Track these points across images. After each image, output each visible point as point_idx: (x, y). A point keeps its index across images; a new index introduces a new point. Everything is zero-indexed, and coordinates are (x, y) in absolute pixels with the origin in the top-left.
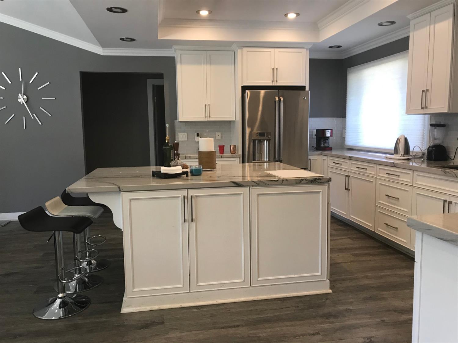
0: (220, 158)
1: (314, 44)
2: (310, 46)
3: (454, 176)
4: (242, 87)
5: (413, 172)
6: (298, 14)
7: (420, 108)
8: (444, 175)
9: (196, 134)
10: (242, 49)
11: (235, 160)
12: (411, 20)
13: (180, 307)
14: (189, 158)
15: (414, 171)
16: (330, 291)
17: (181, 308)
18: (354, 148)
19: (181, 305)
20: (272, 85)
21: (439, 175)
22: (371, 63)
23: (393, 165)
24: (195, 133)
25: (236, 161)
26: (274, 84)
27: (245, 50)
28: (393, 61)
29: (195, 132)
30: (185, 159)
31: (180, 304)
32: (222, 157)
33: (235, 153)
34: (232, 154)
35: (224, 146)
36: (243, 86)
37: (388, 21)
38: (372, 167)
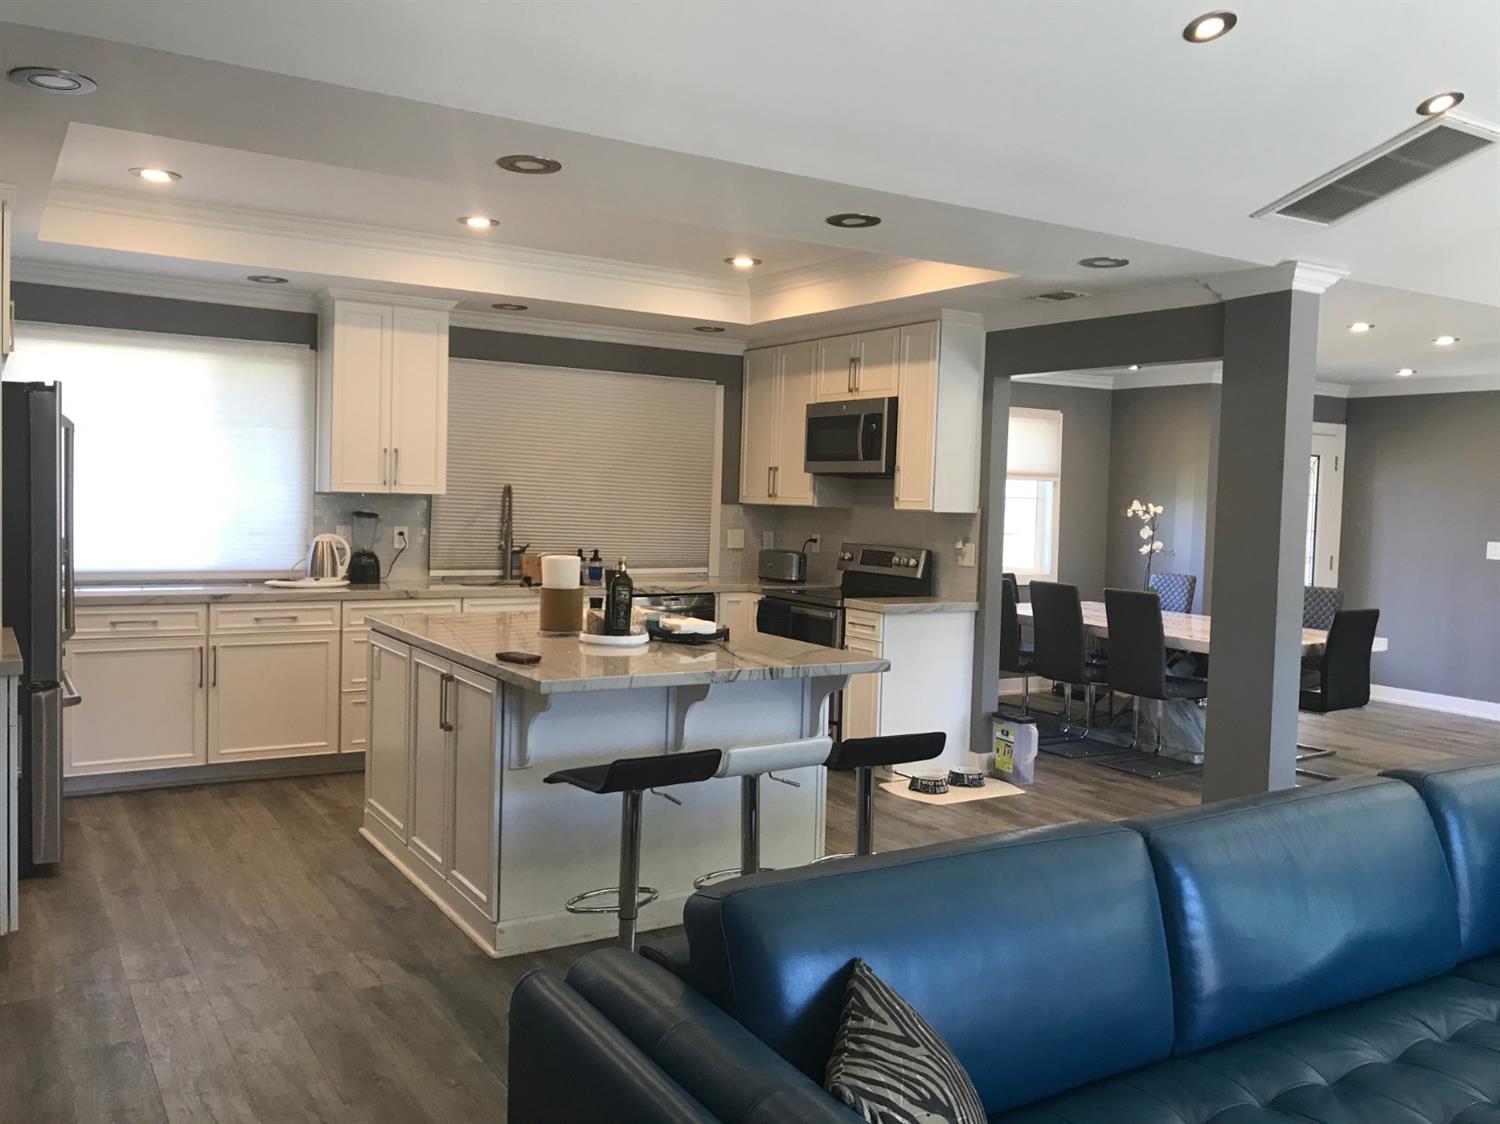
7: (380, 482)
23: (405, 596)
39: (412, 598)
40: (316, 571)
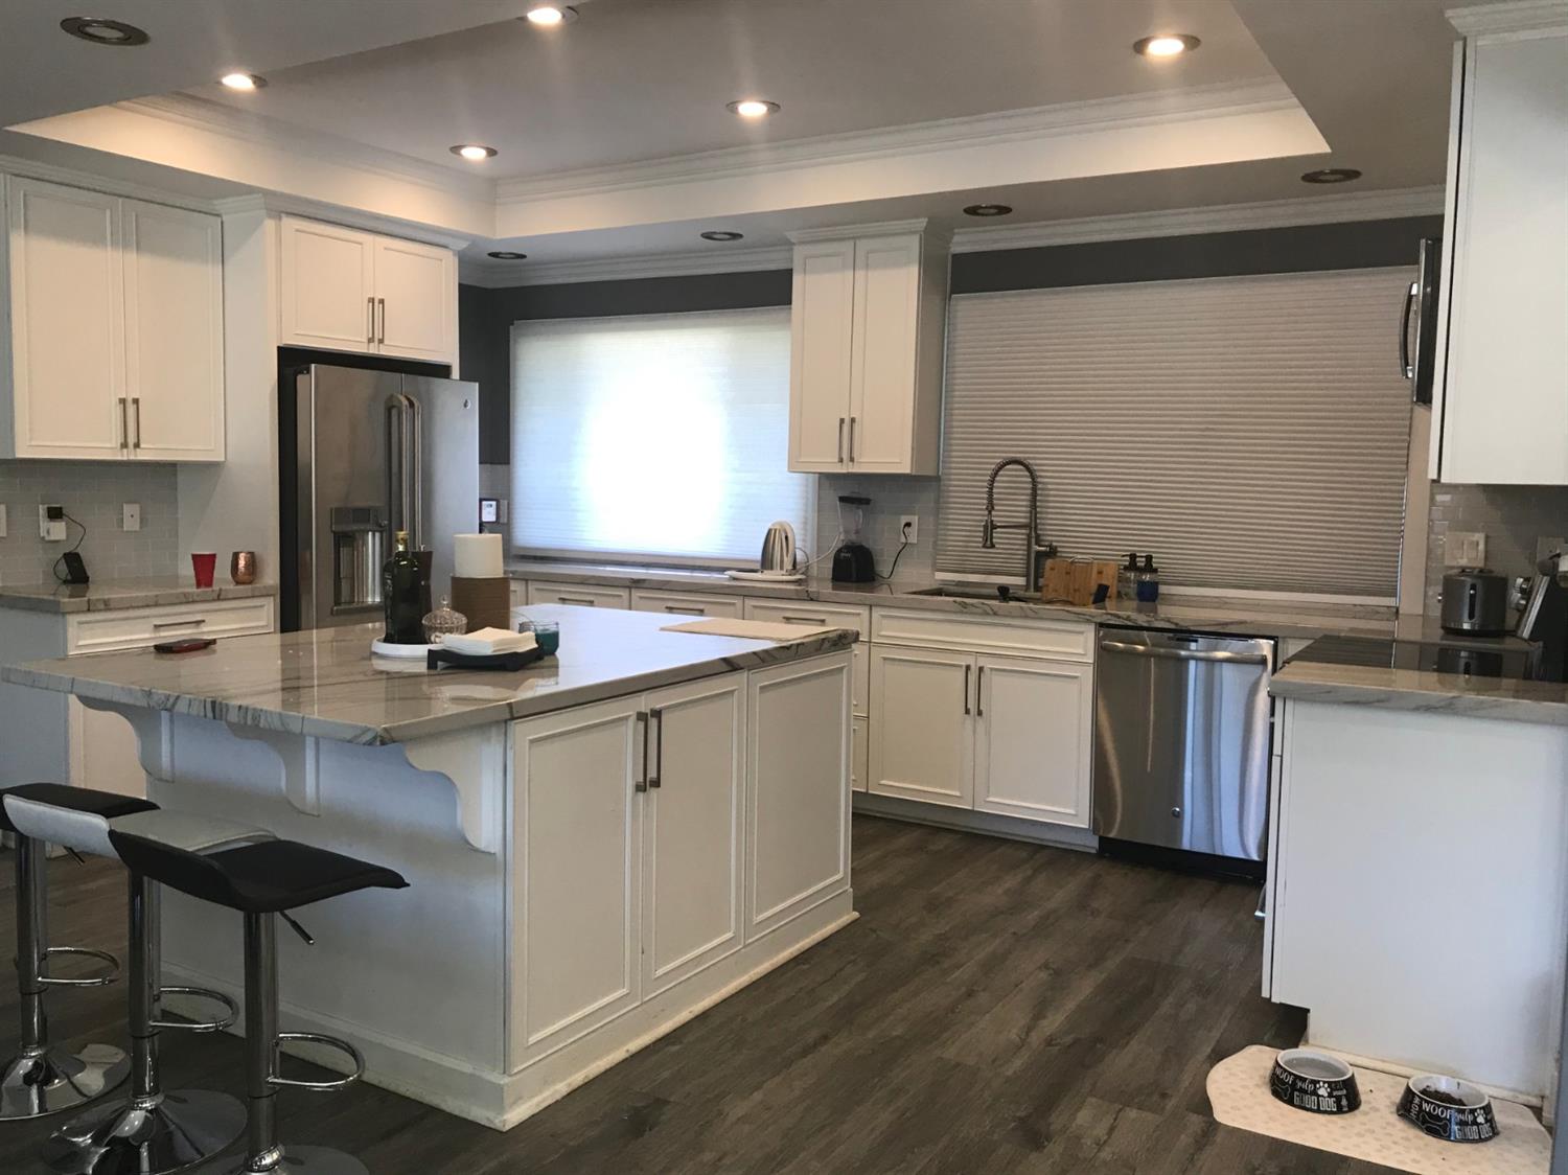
0: (214, 600)
1: (474, 241)
2: (463, 245)
3: (988, 614)
4: (279, 348)
5: (871, 610)
6: (491, 152)
7: (837, 460)
8: (962, 612)
9: (42, 510)
10: (280, 219)
11: (262, 606)
12: (794, 244)
13: (627, 1055)
14: (102, 607)
15: (873, 608)
16: (856, 915)
17: (632, 1056)
18: (567, 555)
19: (628, 1051)
20: (365, 351)
21: (955, 612)
22: (615, 321)
24: (40, 506)
25: (265, 608)
26: (373, 350)
27: (290, 224)
28: (696, 326)
29: (43, 504)
30: (89, 610)
31: (625, 1048)
32: (219, 596)
33: (250, 583)
34: (238, 583)
35: (214, 556)
36: (281, 345)
37: (729, 231)
38: (730, 604)
39: (812, 600)
40: (767, 562)
